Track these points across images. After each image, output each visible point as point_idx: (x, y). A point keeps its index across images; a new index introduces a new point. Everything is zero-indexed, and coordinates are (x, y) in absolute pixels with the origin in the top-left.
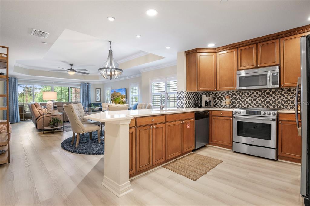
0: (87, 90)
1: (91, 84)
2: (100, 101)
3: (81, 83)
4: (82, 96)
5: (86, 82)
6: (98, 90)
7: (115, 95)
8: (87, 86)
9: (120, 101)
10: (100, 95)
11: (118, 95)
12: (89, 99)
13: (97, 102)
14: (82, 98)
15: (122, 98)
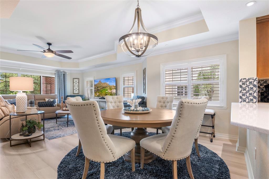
0: (63, 79)
1: (67, 73)
2: (79, 93)
3: (56, 71)
4: (58, 87)
5: (62, 71)
6: (76, 80)
7: (99, 86)
8: (63, 75)
9: (107, 92)
10: (79, 86)
11: (104, 85)
12: (66, 91)
13: (75, 94)
14: (58, 89)
15: (111, 89)
